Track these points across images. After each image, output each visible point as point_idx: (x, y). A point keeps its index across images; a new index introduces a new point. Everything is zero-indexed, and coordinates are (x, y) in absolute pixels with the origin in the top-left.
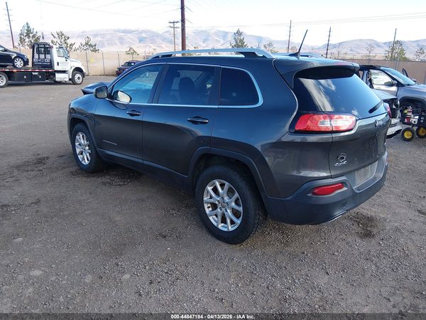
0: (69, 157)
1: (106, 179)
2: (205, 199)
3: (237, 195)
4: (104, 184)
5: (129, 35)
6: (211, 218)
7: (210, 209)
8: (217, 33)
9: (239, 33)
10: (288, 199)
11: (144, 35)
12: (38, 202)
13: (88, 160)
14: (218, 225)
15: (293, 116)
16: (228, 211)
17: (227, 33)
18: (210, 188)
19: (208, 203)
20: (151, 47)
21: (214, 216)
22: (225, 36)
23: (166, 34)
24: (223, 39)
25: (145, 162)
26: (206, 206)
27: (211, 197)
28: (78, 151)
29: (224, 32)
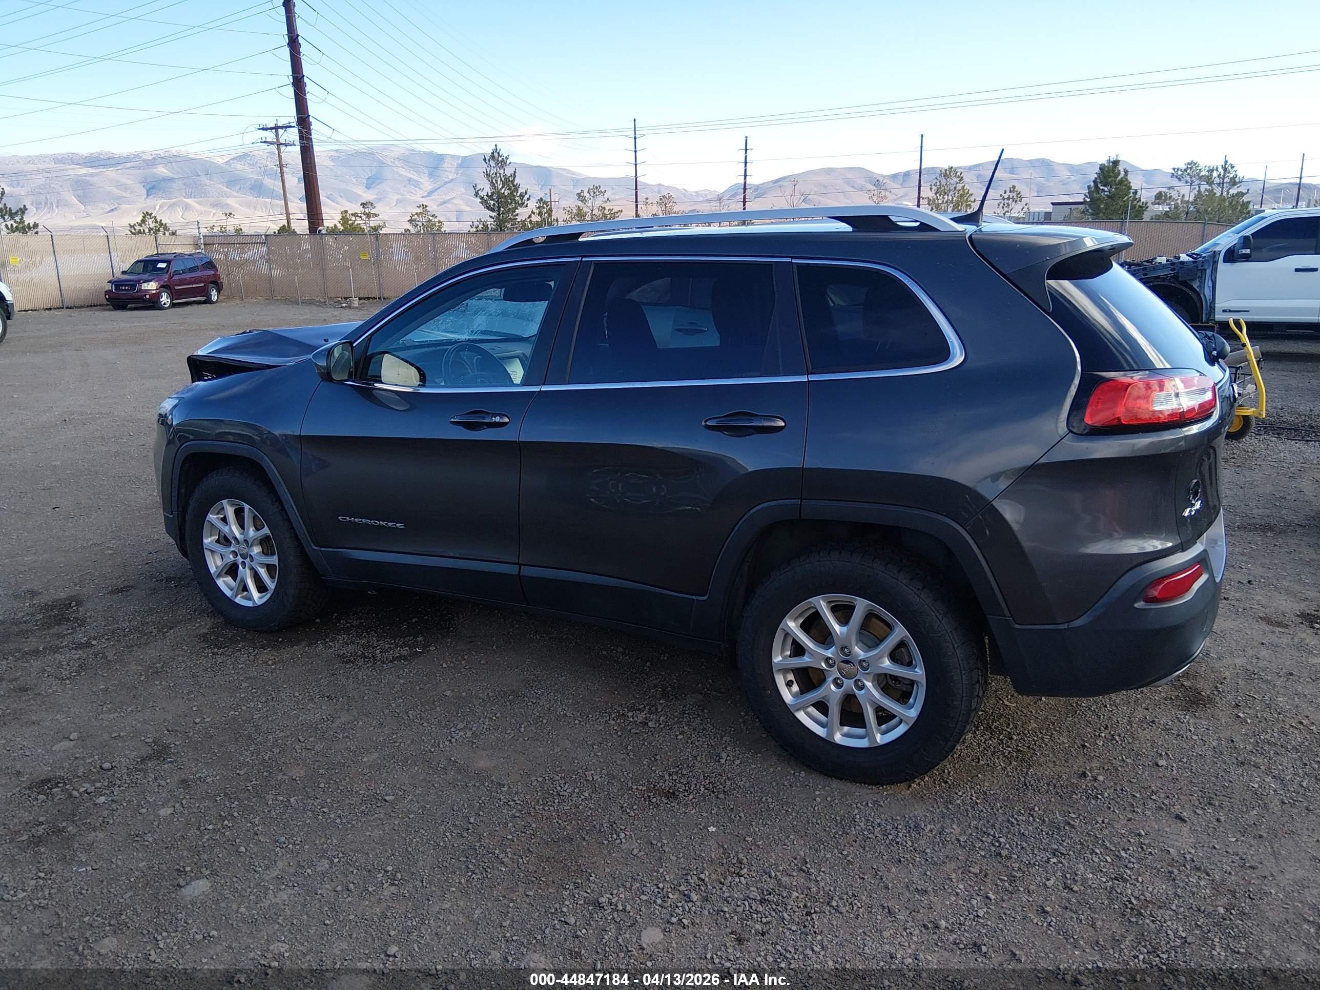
0: (154, 590)
1: (340, 645)
2: (777, 659)
3: (900, 632)
4: (345, 660)
5: (110, 172)
6: (801, 716)
7: (795, 688)
8: (410, 159)
9: (496, 158)
10: (1078, 623)
11: (162, 171)
12: (160, 752)
13: (262, 588)
14: (831, 733)
15: (1073, 390)
16: (869, 684)
17: (440, 158)
18: (792, 625)
19: (785, 671)
20: (187, 207)
21: (811, 710)
22: (436, 168)
23: (239, 166)
24: (431, 175)
25: (527, 571)
26: (780, 681)
27: (798, 650)
28: (214, 564)
29: (430, 154)
